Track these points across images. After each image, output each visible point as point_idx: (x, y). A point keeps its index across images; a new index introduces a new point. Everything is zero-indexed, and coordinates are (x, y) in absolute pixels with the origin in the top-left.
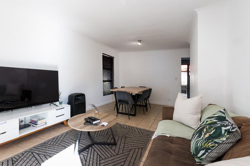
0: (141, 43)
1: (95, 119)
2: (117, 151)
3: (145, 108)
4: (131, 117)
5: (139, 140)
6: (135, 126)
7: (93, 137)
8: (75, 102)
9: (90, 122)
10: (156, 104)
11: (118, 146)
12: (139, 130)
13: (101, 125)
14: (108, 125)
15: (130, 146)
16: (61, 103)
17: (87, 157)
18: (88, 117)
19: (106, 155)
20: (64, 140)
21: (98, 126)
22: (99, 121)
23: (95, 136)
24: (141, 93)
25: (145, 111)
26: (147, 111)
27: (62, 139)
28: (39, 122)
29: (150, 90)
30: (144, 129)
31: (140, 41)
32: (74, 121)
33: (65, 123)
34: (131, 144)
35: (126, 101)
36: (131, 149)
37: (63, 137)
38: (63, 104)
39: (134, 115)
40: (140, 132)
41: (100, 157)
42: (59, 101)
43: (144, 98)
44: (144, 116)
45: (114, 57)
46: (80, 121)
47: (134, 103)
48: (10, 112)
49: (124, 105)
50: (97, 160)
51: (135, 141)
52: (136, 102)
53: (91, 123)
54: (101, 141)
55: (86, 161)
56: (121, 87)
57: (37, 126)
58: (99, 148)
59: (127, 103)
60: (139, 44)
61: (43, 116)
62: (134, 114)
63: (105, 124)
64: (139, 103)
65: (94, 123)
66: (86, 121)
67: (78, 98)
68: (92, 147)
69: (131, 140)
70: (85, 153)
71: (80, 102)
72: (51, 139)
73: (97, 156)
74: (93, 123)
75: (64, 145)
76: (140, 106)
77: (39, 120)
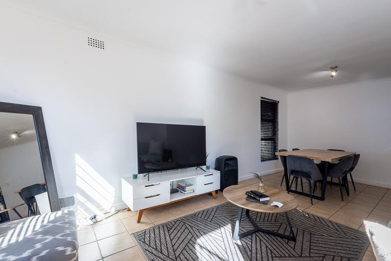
0: (336, 71)
1: (262, 196)
2: (298, 250)
3: (344, 189)
4: (314, 201)
5: (340, 243)
6: (326, 217)
7: (255, 220)
8: (224, 169)
9: (254, 198)
10: (367, 183)
11: (299, 243)
12: (335, 225)
13: (272, 205)
14: (284, 207)
15: (322, 249)
16: (208, 168)
17: (251, 246)
18: (251, 191)
19: (281, 252)
20: (215, 215)
21: (268, 206)
22: (268, 199)
23: (258, 220)
24: (337, 162)
25: (345, 193)
26: (348, 194)
27: (213, 213)
28: (187, 188)
29: (356, 157)
30: (347, 225)
31: (334, 68)
32: (231, 193)
33: (214, 194)
34: (324, 246)
35: (307, 173)
36: (325, 255)
37: (214, 212)
38: (210, 170)
39: (322, 198)
40: (338, 229)
41: (271, 252)
42: (205, 165)
43: (343, 171)
44: (343, 204)
45: (278, 102)
46: (239, 195)
47: (322, 178)
48: (160, 173)
49: (299, 179)
50: (267, 255)
51: (330, 244)
52: (325, 177)
53: (257, 200)
54: (269, 229)
55: (251, 251)
56: (293, 150)
57: (185, 193)
58: (266, 239)
59: (308, 176)
60: (334, 73)
61: (190, 182)
62: (320, 196)
63: (280, 205)
64: (329, 179)
65: (261, 200)
66: (248, 195)
67: (228, 162)
68: (256, 235)
69: (321, 240)
70: (247, 240)
71: (231, 168)
72: (201, 211)
73: (267, 249)
74: (259, 200)
75: (217, 222)
76: (331, 183)
77: (187, 186)
